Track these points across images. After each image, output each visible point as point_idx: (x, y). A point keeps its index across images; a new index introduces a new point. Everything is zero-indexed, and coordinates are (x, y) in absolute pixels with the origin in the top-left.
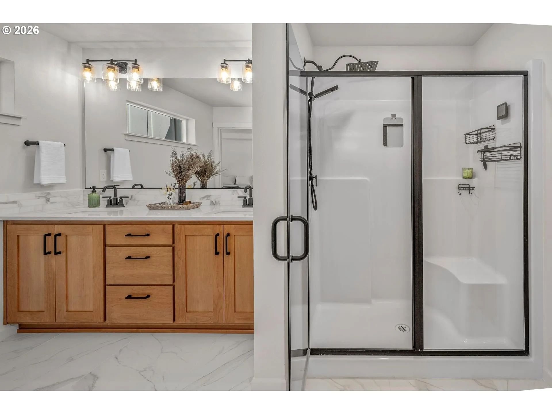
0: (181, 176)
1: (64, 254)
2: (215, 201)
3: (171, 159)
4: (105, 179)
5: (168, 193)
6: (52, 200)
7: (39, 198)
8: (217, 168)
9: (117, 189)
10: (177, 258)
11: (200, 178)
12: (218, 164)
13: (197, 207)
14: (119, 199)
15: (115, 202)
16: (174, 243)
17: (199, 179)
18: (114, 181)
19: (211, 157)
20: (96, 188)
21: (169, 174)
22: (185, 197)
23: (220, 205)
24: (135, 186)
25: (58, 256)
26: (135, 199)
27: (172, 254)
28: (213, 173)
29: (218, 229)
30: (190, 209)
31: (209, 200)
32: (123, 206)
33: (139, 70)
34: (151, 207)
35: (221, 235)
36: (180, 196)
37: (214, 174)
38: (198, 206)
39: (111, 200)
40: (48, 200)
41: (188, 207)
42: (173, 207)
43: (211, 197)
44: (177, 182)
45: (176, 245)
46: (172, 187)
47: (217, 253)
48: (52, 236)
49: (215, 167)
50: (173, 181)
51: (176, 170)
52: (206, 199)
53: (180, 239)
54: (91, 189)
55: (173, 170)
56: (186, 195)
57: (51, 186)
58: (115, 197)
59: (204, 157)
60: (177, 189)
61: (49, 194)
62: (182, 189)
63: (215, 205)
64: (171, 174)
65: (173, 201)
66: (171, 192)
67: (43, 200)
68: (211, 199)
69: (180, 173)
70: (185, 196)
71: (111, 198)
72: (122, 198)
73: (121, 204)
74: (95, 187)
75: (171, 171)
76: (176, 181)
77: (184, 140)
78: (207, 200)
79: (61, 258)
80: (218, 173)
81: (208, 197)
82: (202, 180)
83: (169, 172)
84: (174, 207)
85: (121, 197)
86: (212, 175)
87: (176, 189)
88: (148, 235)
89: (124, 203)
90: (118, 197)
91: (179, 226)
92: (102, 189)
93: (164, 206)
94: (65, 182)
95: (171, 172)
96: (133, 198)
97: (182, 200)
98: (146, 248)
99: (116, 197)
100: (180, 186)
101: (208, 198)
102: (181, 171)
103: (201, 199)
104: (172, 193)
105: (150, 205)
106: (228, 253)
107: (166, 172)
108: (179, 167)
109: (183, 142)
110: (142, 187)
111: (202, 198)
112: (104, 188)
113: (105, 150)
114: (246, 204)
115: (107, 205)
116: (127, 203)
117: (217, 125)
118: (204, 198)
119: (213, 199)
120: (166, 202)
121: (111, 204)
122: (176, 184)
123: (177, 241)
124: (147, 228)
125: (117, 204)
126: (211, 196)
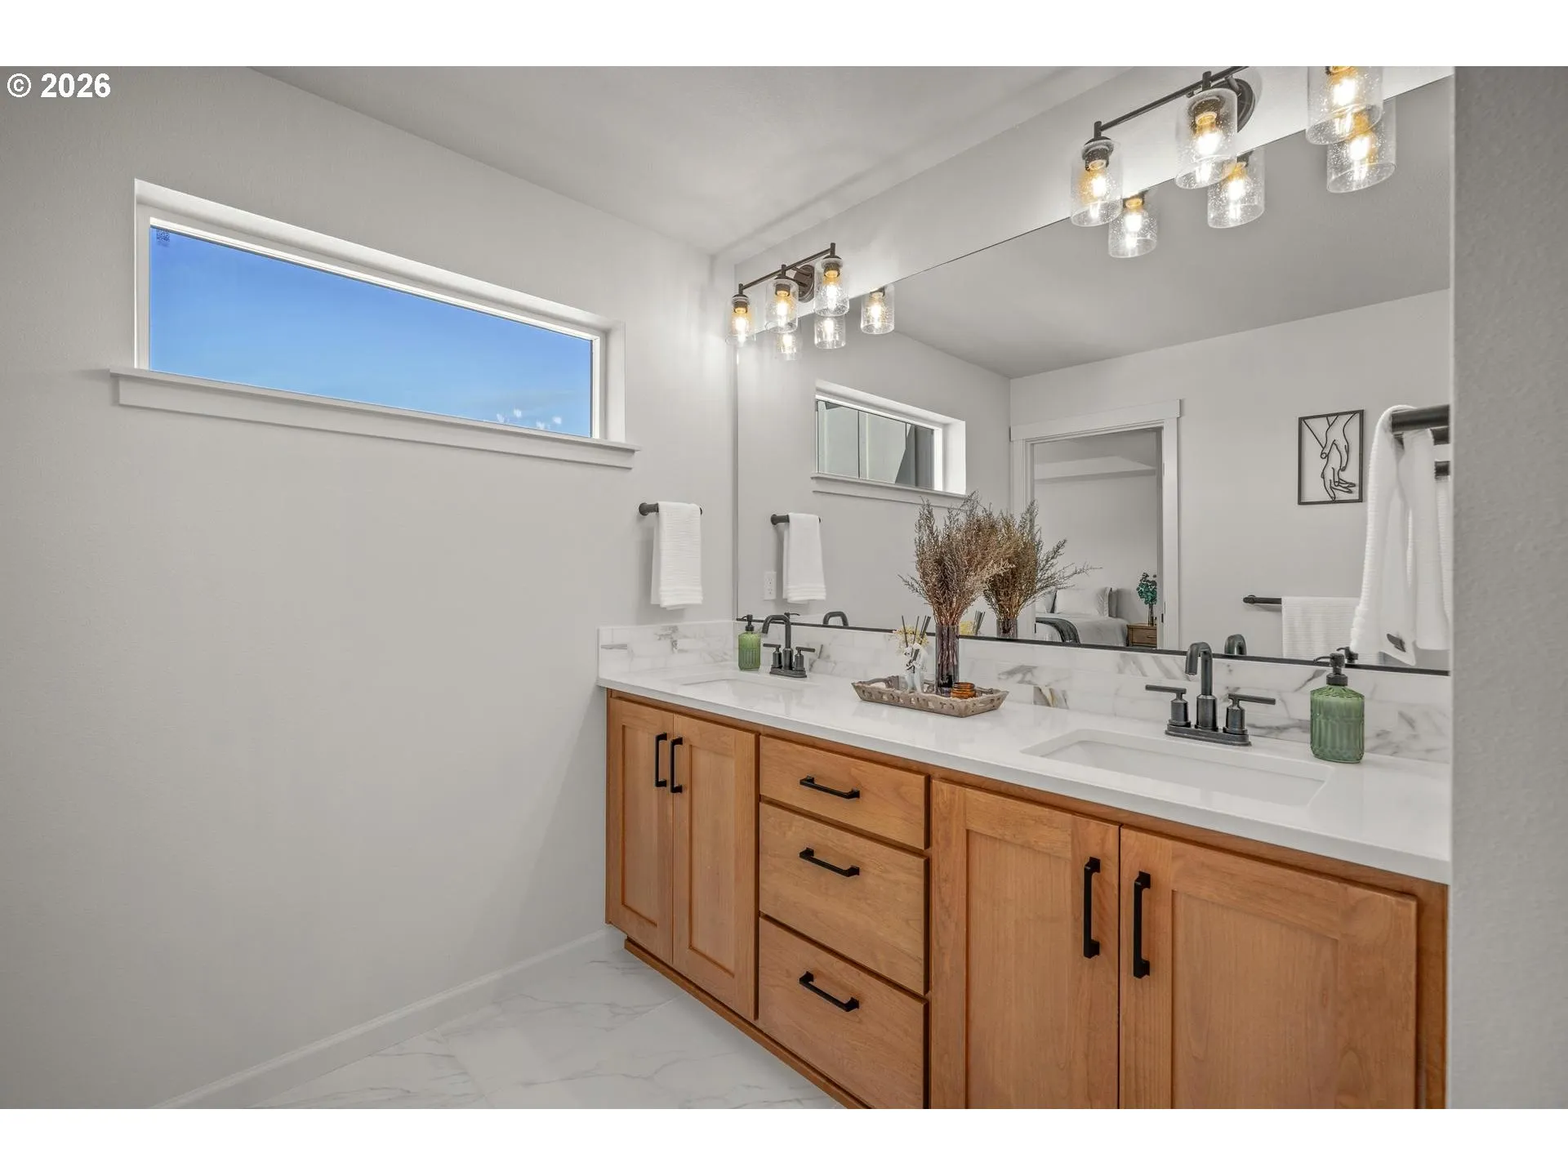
0: (944, 592)
1: (686, 793)
2: (1051, 691)
3: (917, 535)
4: (773, 597)
5: (908, 650)
6: (681, 643)
7: (660, 639)
8: (1052, 565)
9: (792, 624)
10: (938, 908)
11: (998, 600)
12: (1056, 552)
13: (994, 708)
14: (795, 652)
15: (788, 663)
16: (928, 844)
17: (992, 605)
18: (789, 601)
19: (1032, 527)
20: (754, 619)
21: (912, 586)
22: (957, 666)
23: (1068, 708)
24: (830, 617)
25: (677, 795)
26: (828, 657)
27: (921, 882)
28: (1039, 584)
29: (1099, 840)
30: (974, 713)
31: (1029, 683)
32: (802, 674)
33: (839, 274)
34: (864, 691)
35: (1109, 870)
36: (942, 662)
37: (1042, 588)
38: (996, 702)
39: (780, 655)
40: (674, 644)
41: (967, 707)
42: (921, 702)
43: (1036, 672)
44: (934, 614)
45: (934, 851)
46: (919, 629)
47: (1092, 948)
48: (669, 742)
49: (1047, 561)
50: (922, 609)
51: (932, 574)
52: (1019, 677)
53: (948, 841)
54: (745, 620)
55: (924, 575)
56: (957, 661)
57: (677, 612)
58: (786, 647)
59: (1008, 526)
60: (933, 634)
61: (675, 629)
62: (947, 639)
63: (1048, 705)
64: (916, 586)
65: (922, 677)
66: (916, 646)
67: (667, 643)
68: (1034, 681)
69: (944, 582)
70: (955, 663)
71: (781, 650)
72: (802, 652)
73: (799, 668)
74: (752, 616)
75: (917, 575)
76: (929, 610)
77: (938, 486)
78: (1021, 682)
79: (681, 800)
80: (1054, 584)
81: (1025, 670)
82: (1001, 606)
83: (910, 581)
84: (924, 700)
85: (799, 649)
86: (1035, 592)
87: (929, 634)
88: (854, 795)
89: (806, 665)
90: (793, 646)
91: (946, 786)
92: (762, 621)
93: (897, 691)
94: (699, 602)
95: (919, 579)
96: (824, 654)
97: (947, 680)
98: (849, 836)
99: (790, 647)
100: (940, 627)
101: (1024, 675)
102: (946, 577)
103: (1002, 677)
104: (918, 651)
105: (860, 685)
106: (1142, 968)
107: (904, 580)
108: (940, 562)
109: (935, 489)
110: (845, 625)
111: (1003, 674)
112: (767, 619)
113: (775, 520)
114: (1183, 723)
115: (773, 667)
116: (811, 665)
117: (1021, 433)
118: (1011, 673)
119: (1043, 680)
120: (904, 678)
121: (780, 667)
122: (929, 618)
123: (937, 842)
124: (854, 771)
125: (791, 667)
126: (1035, 667)
